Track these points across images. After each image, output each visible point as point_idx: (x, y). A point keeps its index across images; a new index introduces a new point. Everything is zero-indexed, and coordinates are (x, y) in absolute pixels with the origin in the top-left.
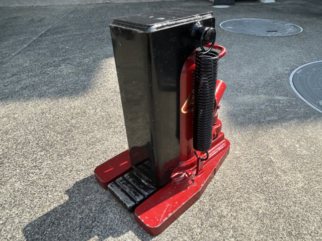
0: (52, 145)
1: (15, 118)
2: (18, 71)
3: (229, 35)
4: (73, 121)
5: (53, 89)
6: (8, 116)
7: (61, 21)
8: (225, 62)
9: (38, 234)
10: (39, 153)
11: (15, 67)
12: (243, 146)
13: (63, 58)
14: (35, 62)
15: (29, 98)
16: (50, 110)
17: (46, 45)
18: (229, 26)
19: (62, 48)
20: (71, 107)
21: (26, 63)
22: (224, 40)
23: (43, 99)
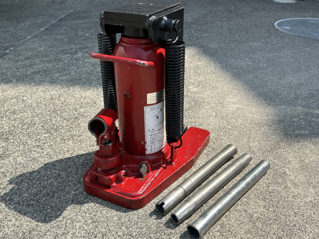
0: (56, 129)
1: (23, 101)
2: (31, 55)
3: (283, 36)
4: (81, 110)
5: (65, 77)
6: (17, 98)
7: (84, 6)
8: (268, 67)
10: (43, 135)
11: (29, 50)
12: (258, 155)
13: (81, 45)
14: (51, 47)
15: (39, 83)
16: (59, 97)
17: (65, 30)
18: (286, 26)
19: (82, 36)
20: (82, 97)
21: (41, 47)
22: (274, 42)
23: (54, 86)
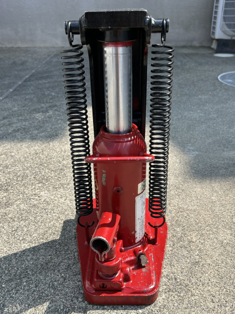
0: (47, 180)
1: (12, 156)
2: (8, 115)
4: (64, 162)
5: (43, 134)
6: (6, 154)
7: (44, 66)
9: (43, 239)
10: (37, 185)
11: (4, 110)
13: (50, 104)
14: (24, 107)
15: (22, 140)
16: (42, 152)
17: (32, 90)
18: (228, 79)
19: (49, 95)
20: (62, 150)
21: (14, 107)
23: (35, 142)
